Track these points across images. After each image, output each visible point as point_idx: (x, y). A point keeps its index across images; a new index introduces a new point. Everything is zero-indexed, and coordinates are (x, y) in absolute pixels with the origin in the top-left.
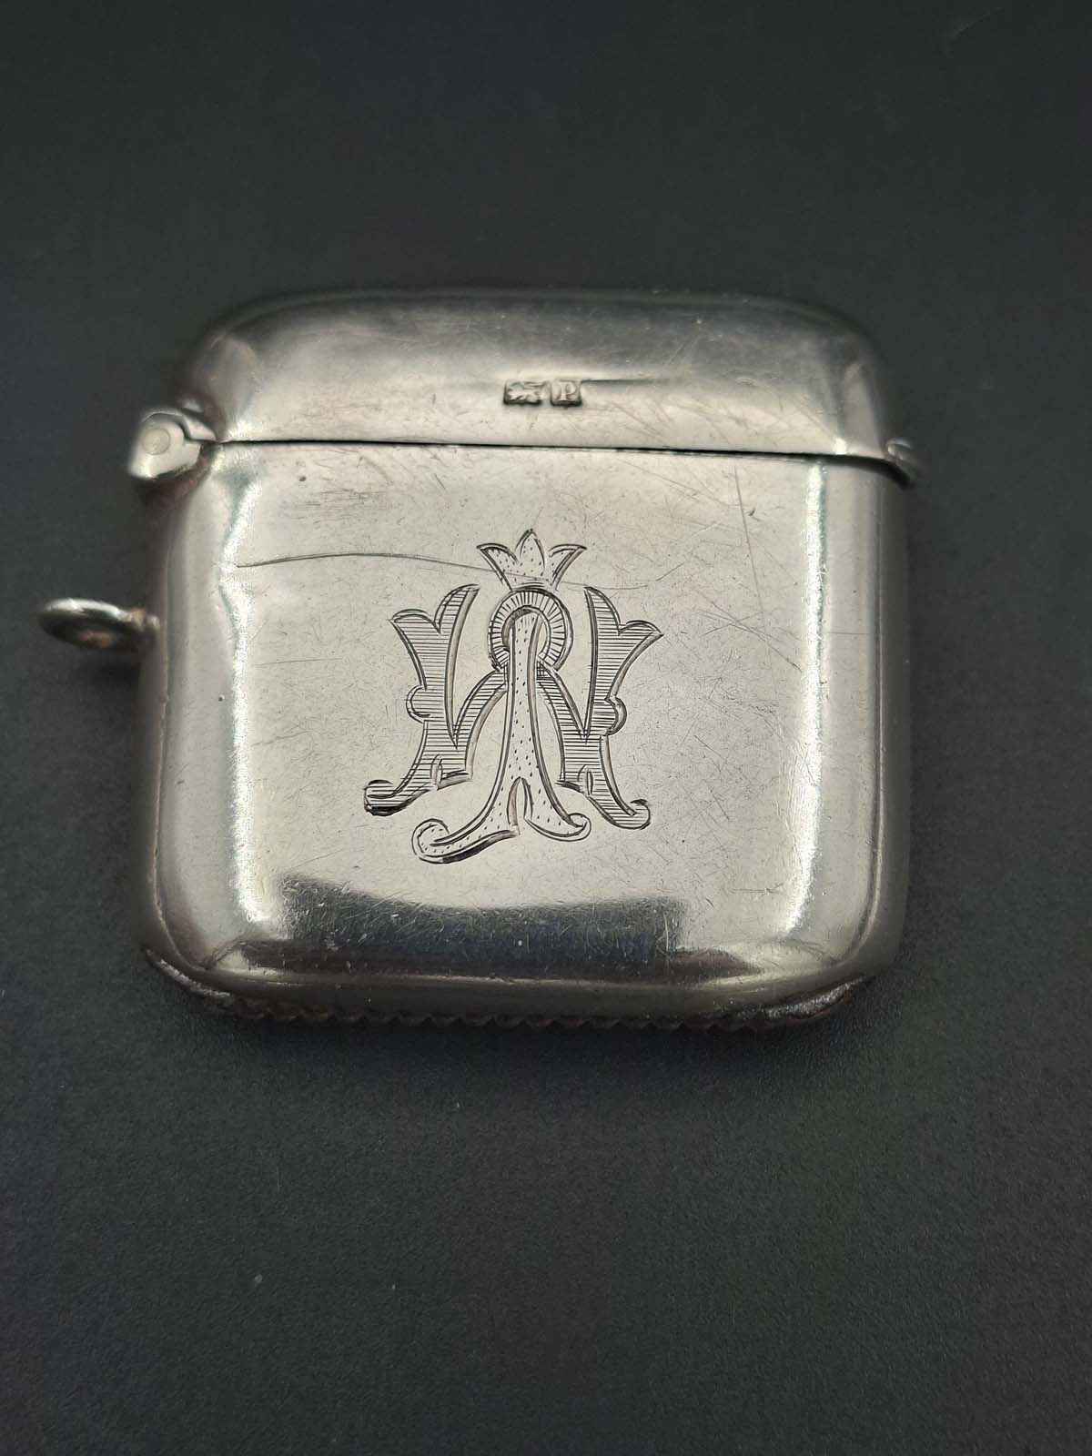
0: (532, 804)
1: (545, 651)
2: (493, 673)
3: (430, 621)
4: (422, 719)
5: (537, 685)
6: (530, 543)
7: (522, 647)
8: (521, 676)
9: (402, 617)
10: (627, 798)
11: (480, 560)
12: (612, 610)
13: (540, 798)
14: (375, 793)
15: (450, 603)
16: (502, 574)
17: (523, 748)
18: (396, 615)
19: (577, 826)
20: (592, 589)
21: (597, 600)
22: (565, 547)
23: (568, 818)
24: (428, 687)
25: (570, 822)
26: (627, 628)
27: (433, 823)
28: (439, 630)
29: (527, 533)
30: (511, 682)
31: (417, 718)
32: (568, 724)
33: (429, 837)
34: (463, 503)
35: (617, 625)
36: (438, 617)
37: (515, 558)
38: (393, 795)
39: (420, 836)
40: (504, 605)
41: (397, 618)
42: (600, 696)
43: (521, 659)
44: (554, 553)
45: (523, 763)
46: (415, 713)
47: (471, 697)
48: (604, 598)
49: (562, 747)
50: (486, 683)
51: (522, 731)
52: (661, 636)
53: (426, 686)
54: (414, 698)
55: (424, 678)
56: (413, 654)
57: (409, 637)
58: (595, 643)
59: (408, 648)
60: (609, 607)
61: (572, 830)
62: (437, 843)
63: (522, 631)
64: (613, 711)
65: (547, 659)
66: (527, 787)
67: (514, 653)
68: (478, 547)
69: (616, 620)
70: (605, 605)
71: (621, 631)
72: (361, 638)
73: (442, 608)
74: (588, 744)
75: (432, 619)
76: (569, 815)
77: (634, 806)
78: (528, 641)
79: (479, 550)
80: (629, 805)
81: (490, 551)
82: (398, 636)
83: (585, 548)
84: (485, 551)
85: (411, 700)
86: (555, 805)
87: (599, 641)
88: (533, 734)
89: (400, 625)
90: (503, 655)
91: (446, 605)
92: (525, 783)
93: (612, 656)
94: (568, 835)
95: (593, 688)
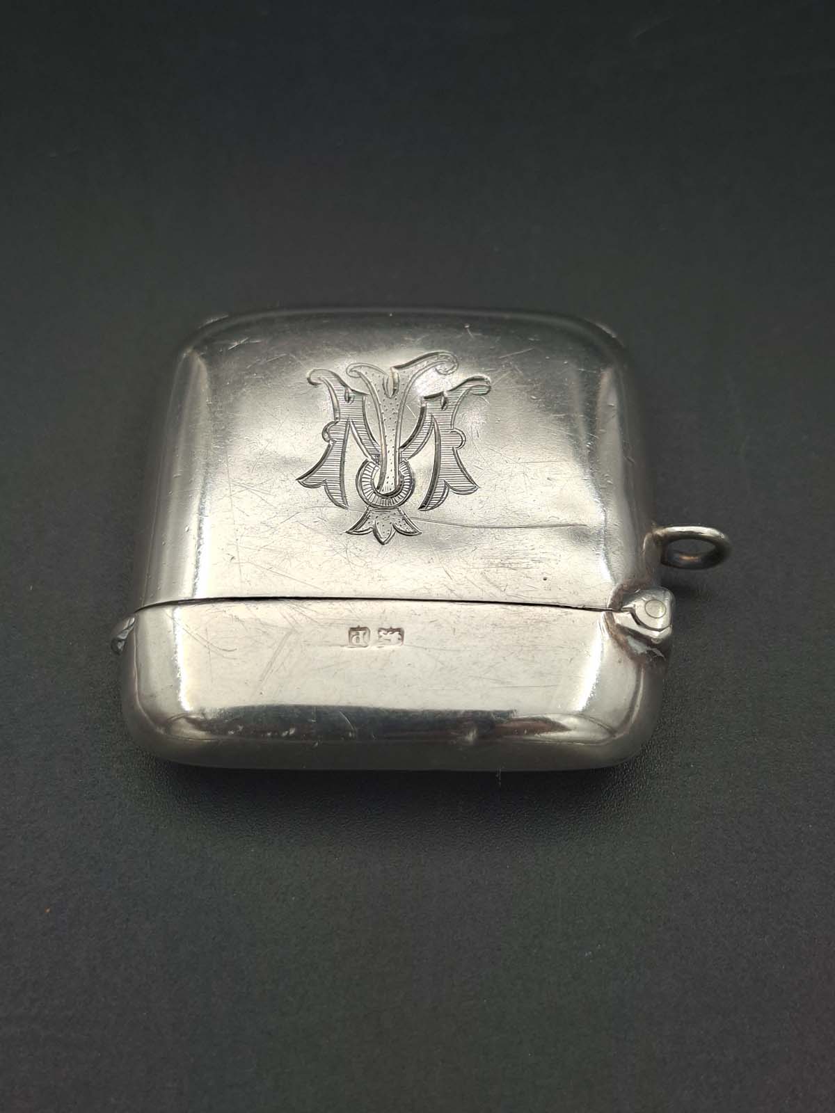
0: (383, 384)
1: (375, 471)
2: (409, 458)
3: (452, 488)
4: (455, 430)
5: (380, 451)
6: (384, 537)
7: (390, 474)
8: (390, 457)
9: (471, 490)
11: (418, 524)
12: (329, 494)
13: (378, 388)
14: (483, 388)
15: (439, 500)
16: (403, 518)
17: (389, 415)
18: (475, 491)
19: (355, 371)
21: (339, 499)
22: (360, 533)
23: (360, 375)
24: (451, 449)
25: (359, 373)
26: (320, 484)
27: (445, 374)
28: (446, 483)
29: (386, 542)
30: (397, 453)
31: (457, 431)
32: (359, 428)
33: (448, 365)
35: (327, 486)
36: (447, 491)
37: (395, 527)
38: (471, 387)
39: (453, 367)
40: (403, 499)
41: (474, 489)
42: (340, 444)
43: (390, 467)
44: (368, 530)
45: (389, 407)
46: (458, 433)
47: (424, 444)
49: (364, 415)
50: (413, 452)
51: (390, 425)
52: (298, 479)
53: (453, 450)
54: (460, 442)
55: (454, 454)
56: (463, 470)
57: (465, 478)
58: (342, 475)
59: (466, 472)
60: (332, 496)
61: (358, 369)
62: (442, 363)
63: (390, 483)
64: (331, 435)
65: (373, 466)
66: (386, 394)
67: (395, 470)
68: (420, 534)
69: (327, 489)
70: (334, 497)
71: (324, 481)
72: (497, 476)
73: (444, 497)
74: (347, 416)
75: (450, 490)
76: (360, 377)
77: (319, 382)
78: (386, 477)
79: (420, 532)
80: (322, 382)
81: (412, 532)
82: (473, 478)
83: (347, 532)
84: (415, 531)
85: (462, 441)
86: (368, 384)
87: (339, 476)
88: (382, 422)
89: (471, 485)
90: (402, 469)
91: (442, 498)
92: (387, 396)
93: (332, 467)
94: (361, 367)
95: (344, 448)
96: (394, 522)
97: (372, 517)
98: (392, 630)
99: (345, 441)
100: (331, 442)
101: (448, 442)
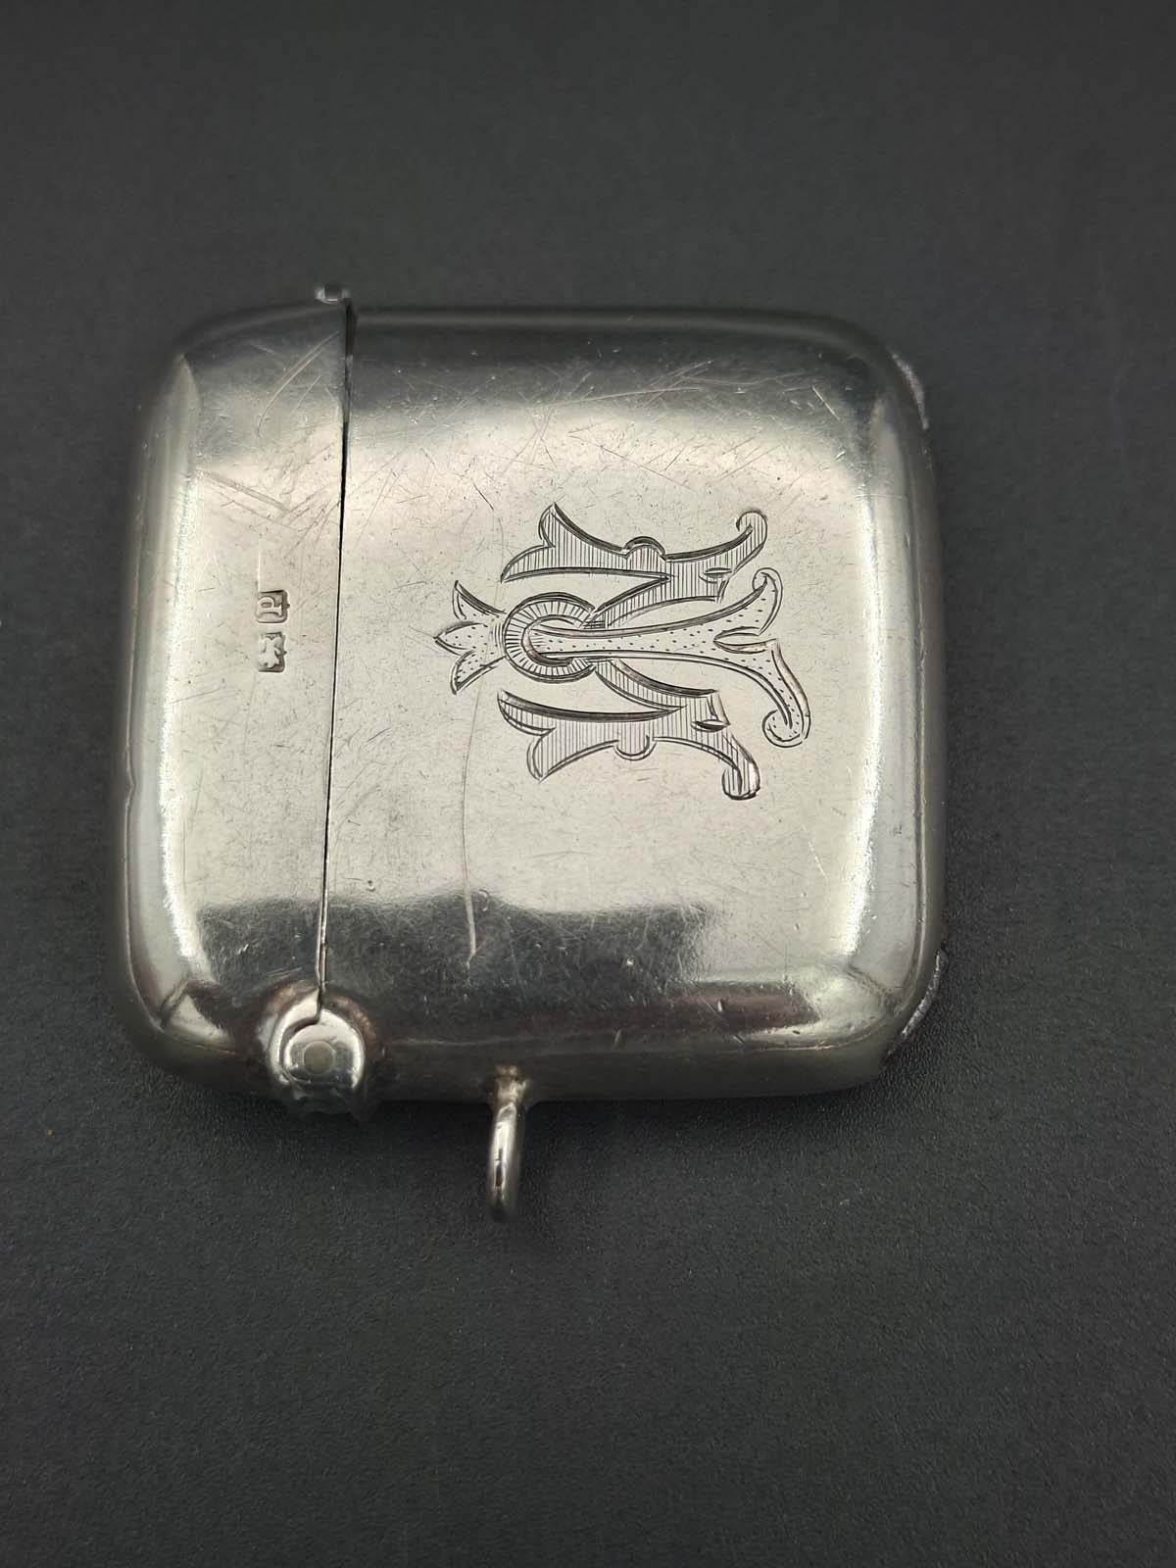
0: (742, 628)
1: (572, 621)
2: (597, 673)
3: (540, 740)
4: (652, 743)
5: (610, 628)
6: (449, 639)
7: (567, 644)
8: (600, 644)
9: (536, 770)
10: (733, 534)
11: (470, 690)
12: (527, 553)
14: (737, 788)
15: (519, 720)
16: (485, 667)
17: (681, 640)
18: (534, 776)
19: (766, 582)
21: (514, 570)
22: (455, 602)
23: (757, 592)
24: (616, 738)
25: (761, 589)
26: (547, 538)
27: (767, 727)
28: (550, 730)
29: (439, 641)
30: (608, 655)
31: (651, 747)
32: (655, 595)
33: (783, 731)
34: (402, 709)
35: (543, 549)
36: (535, 732)
37: (467, 654)
38: (737, 768)
39: (780, 739)
40: (521, 664)
41: (537, 774)
42: (622, 564)
43: (582, 644)
44: (462, 613)
45: (697, 639)
46: (644, 752)
47: (625, 694)
48: (513, 562)
49: (680, 600)
50: (609, 679)
51: (662, 641)
52: (556, 506)
53: (613, 741)
54: (628, 752)
55: (605, 743)
56: (576, 758)
57: (559, 761)
58: (563, 570)
59: (570, 762)
60: (523, 557)
61: (770, 587)
62: (789, 722)
63: (550, 645)
64: (639, 551)
65: (582, 618)
66: (724, 634)
67: (575, 653)
68: (454, 692)
69: (537, 549)
70: (521, 561)
71: (551, 545)
72: (562, 810)
73: (523, 728)
74: (676, 574)
75: (537, 738)
76: (755, 590)
77: (743, 527)
78: (562, 639)
79: (458, 693)
80: (742, 531)
81: (459, 680)
82: (559, 772)
83: (457, 582)
84: (459, 685)
85: (630, 756)
86: (743, 605)
87: (561, 566)
88: (666, 629)
89: (545, 771)
90: (578, 664)
91: (520, 724)
92: (720, 636)
93: (578, 553)
94: (776, 591)
95: (614, 571)
96: (477, 652)
97: (487, 618)
98: (280, 656)
99: (627, 572)
100: (625, 551)
101: (631, 735)
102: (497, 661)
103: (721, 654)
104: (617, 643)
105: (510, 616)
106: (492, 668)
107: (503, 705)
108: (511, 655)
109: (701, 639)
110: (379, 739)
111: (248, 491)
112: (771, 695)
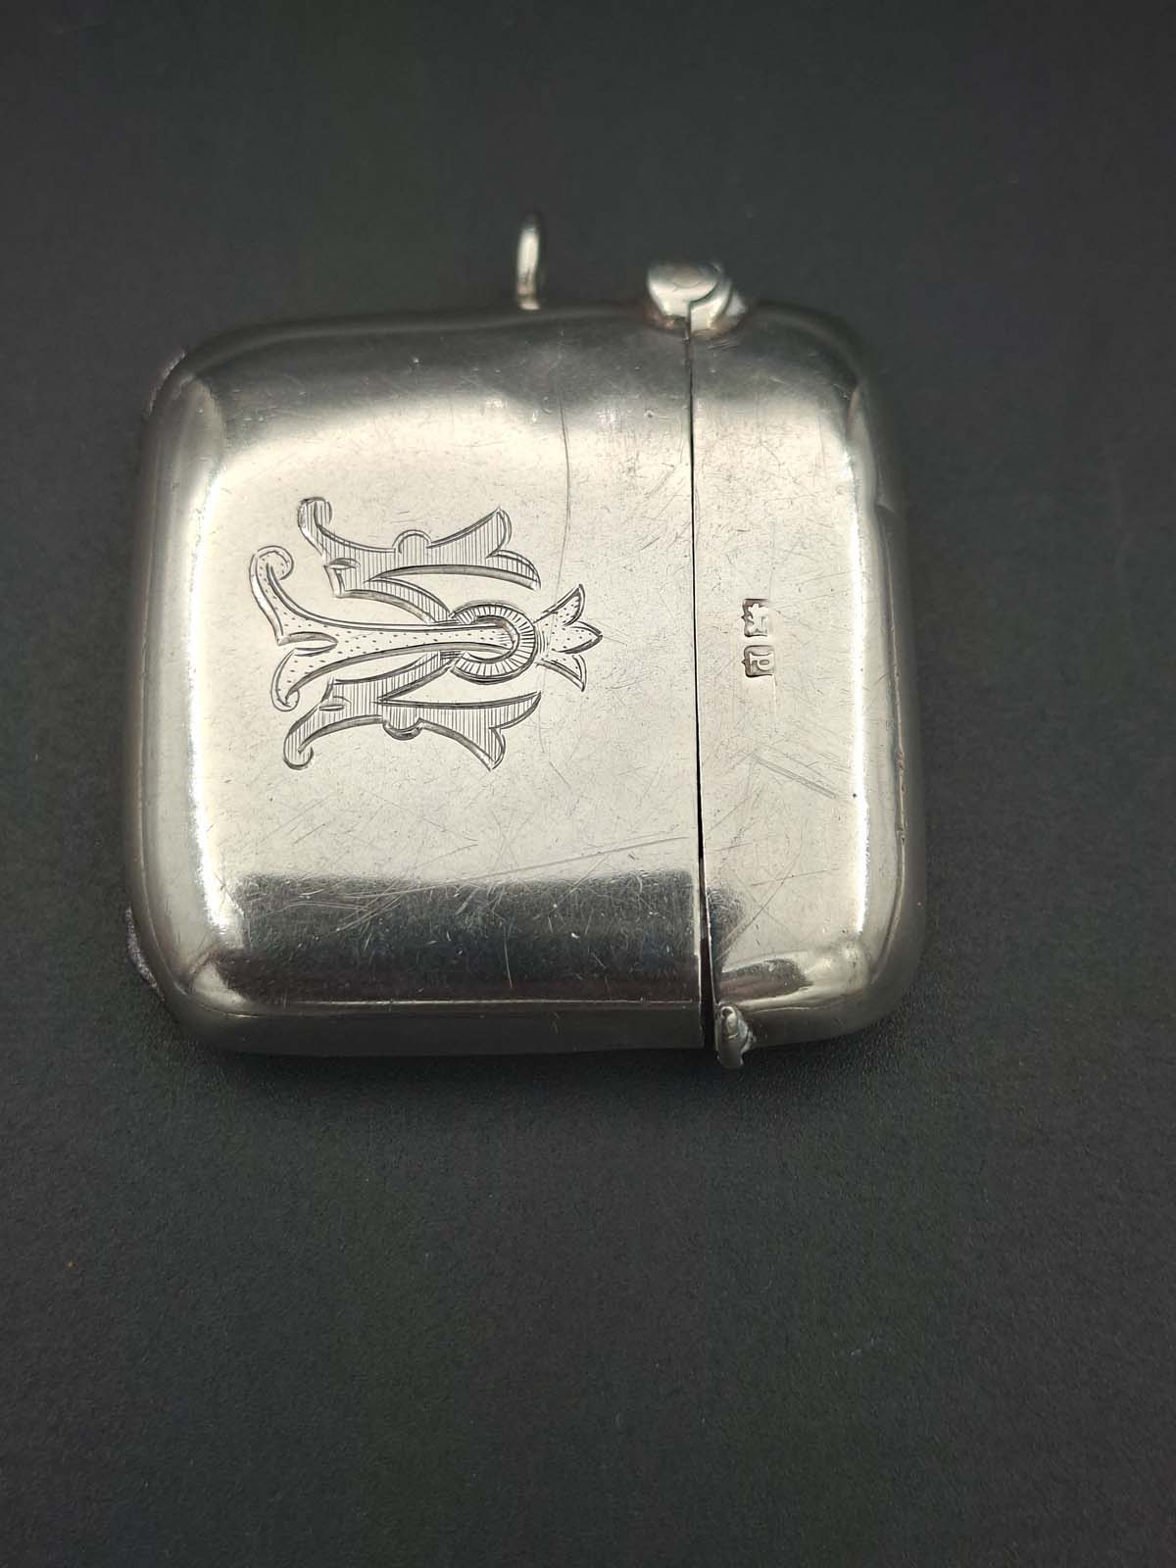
0: (310, 655)
1: (471, 658)
2: (447, 610)
3: (499, 546)
4: (396, 546)
5: (436, 653)
6: (588, 636)
7: (476, 636)
8: (444, 637)
9: (503, 519)
10: (317, 744)
11: (565, 591)
12: (515, 721)
13: (316, 662)
14: (319, 508)
15: (520, 564)
16: (554, 612)
17: (368, 643)
18: (504, 512)
19: (287, 698)
20: (539, 699)
21: (528, 704)
22: (583, 670)
23: (294, 689)
24: (430, 550)
25: (291, 691)
26: (497, 736)
27: (289, 565)
28: (491, 555)
29: (597, 632)
30: (437, 627)
31: (397, 543)
33: (273, 560)
34: (629, 568)
35: (501, 725)
36: (504, 554)
37: (570, 623)
38: (318, 527)
39: (277, 553)
40: (519, 616)
41: (502, 515)
42: (423, 713)
43: (462, 636)
44: (577, 661)
45: (353, 643)
46: (402, 541)
47: (421, 592)
48: (529, 712)
49: (369, 679)
50: (436, 605)
51: (385, 641)
52: (489, 769)
53: (431, 547)
54: (418, 537)
55: (439, 545)
56: (466, 532)
57: (482, 528)
58: (481, 706)
59: (471, 527)
60: (519, 717)
61: (283, 693)
62: (269, 569)
63: (492, 635)
65: (462, 661)
66: (327, 649)
67: (468, 629)
68: (581, 586)
69: (507, 725)
70: (521, 712)
71: (493, 729)
72: (478, 483)
73: (515, 557)
74: (372, 704)
75: (503, 548)
76: (297, 690)
77: (307, 751)
78: (481, 641)
79: (577, 586)
80: (308, 748)
81: (577, 598)
82: (482, 517)
83: (583, 690)
84: (576, 593)
85: (416, 535)
86: (309, 677)
87: (482, 710)
88: (383, 652)
89: (494, 518)
90: (466, 619)
91: (517, 560)
92: (331, 647)
93: (467, 722)
94: (277, 690)
95: (432, 706)
96: (560, 625)
97: (554, 656)
98: (747, 616)
99: (418, 705)
100: (421, 725)
101: (414, 553)
102: (542, 618)
103: (330, 631)
104: (430, 638)
105: (530, 661)
106: (546, 611)
107: (535, 577)
108: (528, 624)
109: (349, 644)
110: (650, 539)
111: (791, 776)
112: (285, 593)
